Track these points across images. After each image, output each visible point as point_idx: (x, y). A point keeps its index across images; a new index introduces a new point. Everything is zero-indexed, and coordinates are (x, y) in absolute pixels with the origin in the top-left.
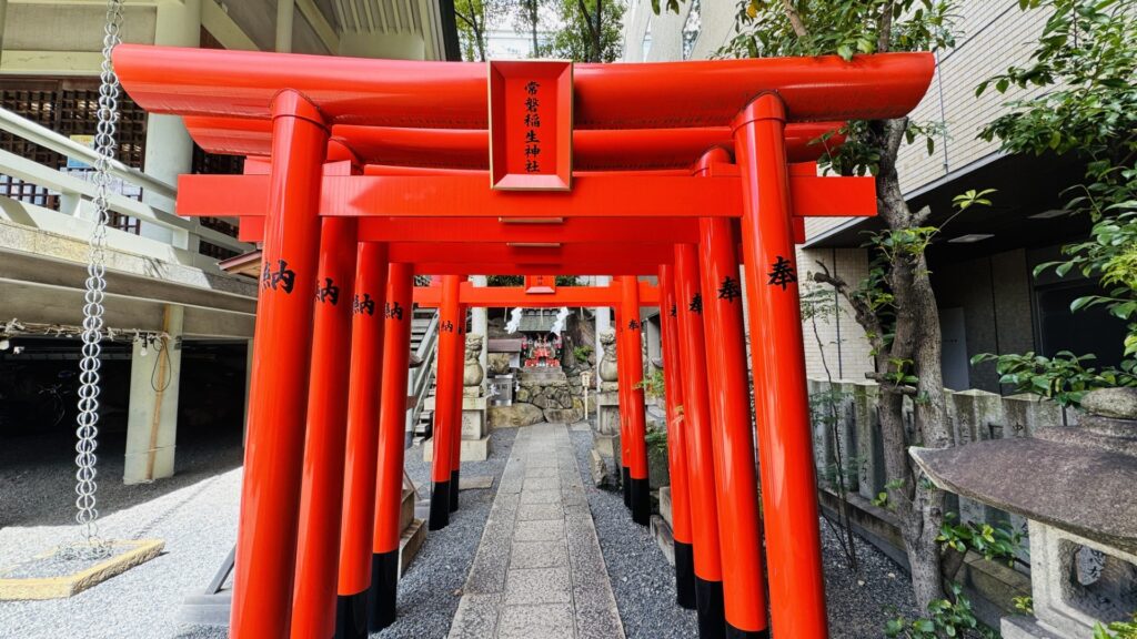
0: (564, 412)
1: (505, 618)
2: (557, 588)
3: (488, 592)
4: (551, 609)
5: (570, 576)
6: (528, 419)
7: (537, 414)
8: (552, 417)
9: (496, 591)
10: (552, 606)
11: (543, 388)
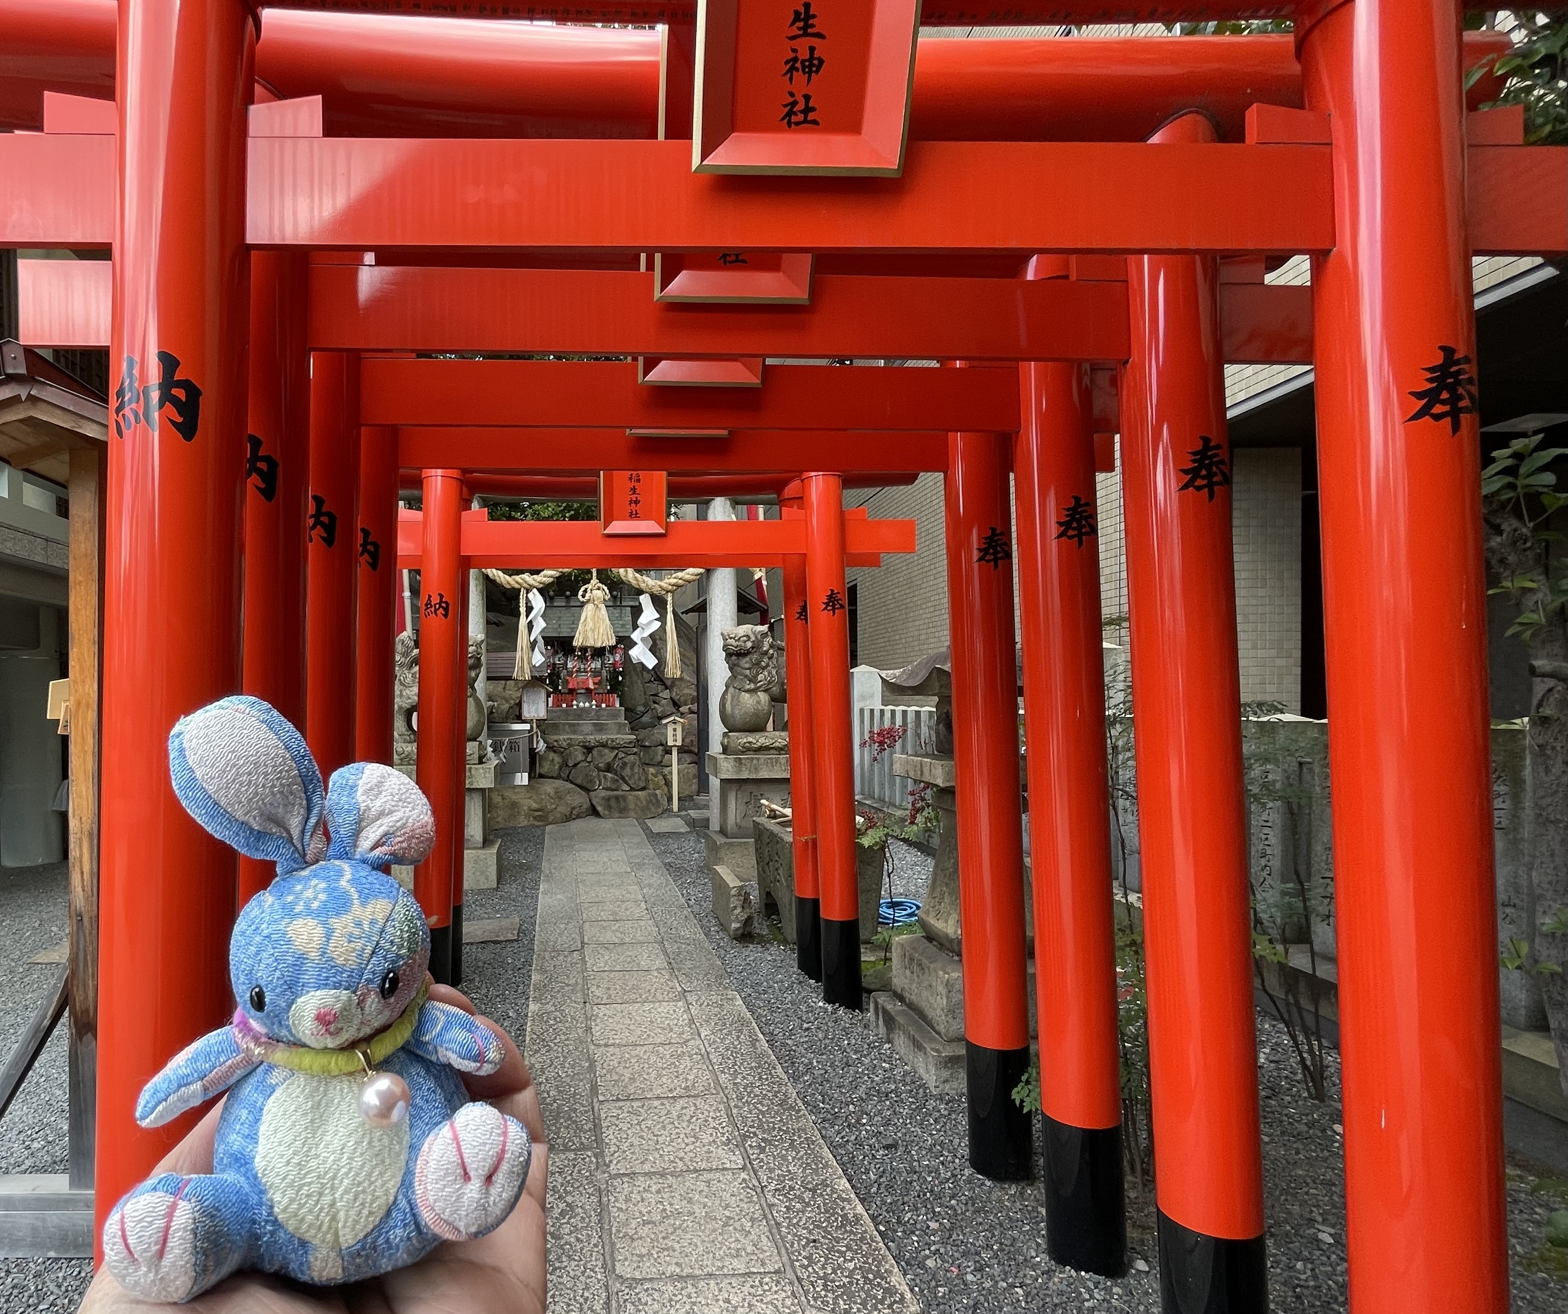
0: (631, 796)
1: (617, 1204)
2: (706, 1139)
3: (567, 1149)
4: (708, 1182)
5: (730, 1115)
6: (563, 809)
7: (579, 799)
8: (609, 808)
9: (583, 1148)
10: (707, 1176)
11: (589, 749)
